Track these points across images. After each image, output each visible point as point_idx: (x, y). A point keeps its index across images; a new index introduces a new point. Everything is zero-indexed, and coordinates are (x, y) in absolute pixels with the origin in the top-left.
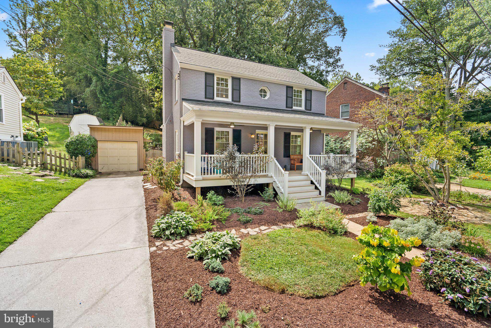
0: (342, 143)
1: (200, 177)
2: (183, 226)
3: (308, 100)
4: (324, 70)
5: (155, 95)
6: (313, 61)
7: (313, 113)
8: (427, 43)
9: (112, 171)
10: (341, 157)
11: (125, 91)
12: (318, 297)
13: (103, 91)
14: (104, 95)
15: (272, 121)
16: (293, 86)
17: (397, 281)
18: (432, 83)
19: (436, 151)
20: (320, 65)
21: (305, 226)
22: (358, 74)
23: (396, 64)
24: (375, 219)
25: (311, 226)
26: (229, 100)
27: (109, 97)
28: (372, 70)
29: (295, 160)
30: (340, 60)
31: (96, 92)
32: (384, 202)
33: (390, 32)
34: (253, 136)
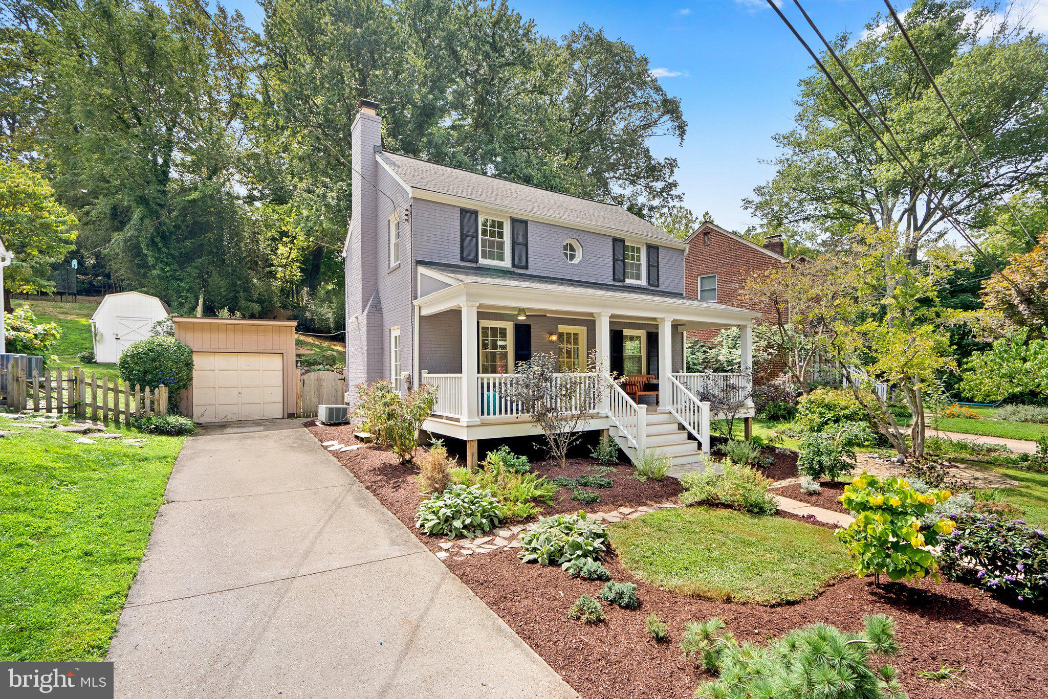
0: (705, 352)
1: (477, 420)
2: (484, 511)
3: (653, 266)
4: (644, 206)
5: (279, 252)
6: (620, 186)
7: (662, 292)
8: (845, 159)
9: (225, 420)
10: (727, 376)
11: (209, 240)
12: (790, 603)
13: (157, 240)
14: (159, 250)
15: (605, 306)
16: (626, 238)
17: (920, 559)
18: (883, 239)
19: (903, 360)
20: (635, 194)
21: (701, 503)
22: (707, 214)
23: (790, 198)
24: (816, 487)
25: (711, 503)
26: (507, 263)
27: (171, 255)
28: (746, 208)
29: (635, 385)
30: (675, 186)
31: (139, 242)
32: (830, 455)
33: (777, 136)
34: (554, 338)
